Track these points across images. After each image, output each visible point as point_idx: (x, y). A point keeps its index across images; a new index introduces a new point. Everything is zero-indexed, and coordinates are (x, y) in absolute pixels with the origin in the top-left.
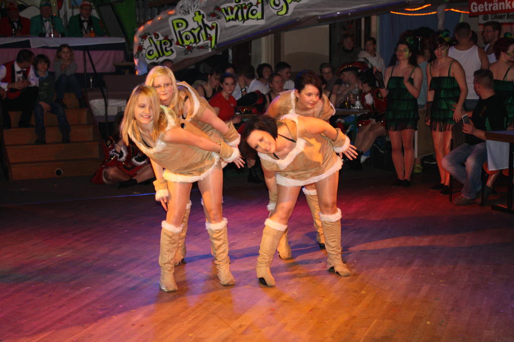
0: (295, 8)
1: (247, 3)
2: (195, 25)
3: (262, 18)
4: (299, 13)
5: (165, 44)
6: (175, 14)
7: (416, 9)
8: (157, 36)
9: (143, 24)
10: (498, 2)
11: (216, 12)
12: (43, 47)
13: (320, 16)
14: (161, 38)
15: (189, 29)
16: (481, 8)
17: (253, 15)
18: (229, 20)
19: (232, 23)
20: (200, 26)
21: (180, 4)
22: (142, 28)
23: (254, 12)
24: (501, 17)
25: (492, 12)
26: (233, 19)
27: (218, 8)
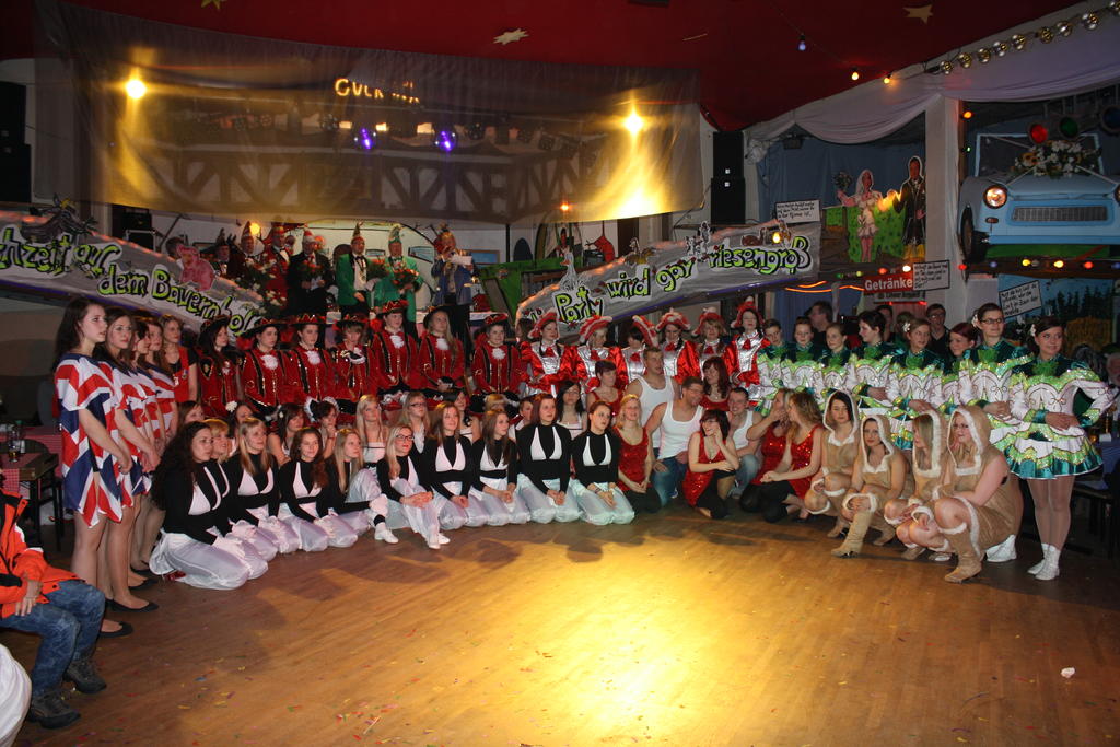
0: (684, 284)
1: (632, 279)
2: (579, 301)
3: (649, 294)
4: (688, 290)
6: (559, 290)
7: (810, 286)
9: (524, 299)
10: (893, 280)
11: (601, 287)
13: (711, 292)
15: (572, 305)
16: (875, 286)
17: (639, 291)
18: (614, 296)
19: (617, 299)
20: (584, 302)
21: (564, 279)
22: (524, 304)
23: (640, 288)
24: (898, 296)
25: (887, 291)
26: (618, 295)
27: (604, 285)
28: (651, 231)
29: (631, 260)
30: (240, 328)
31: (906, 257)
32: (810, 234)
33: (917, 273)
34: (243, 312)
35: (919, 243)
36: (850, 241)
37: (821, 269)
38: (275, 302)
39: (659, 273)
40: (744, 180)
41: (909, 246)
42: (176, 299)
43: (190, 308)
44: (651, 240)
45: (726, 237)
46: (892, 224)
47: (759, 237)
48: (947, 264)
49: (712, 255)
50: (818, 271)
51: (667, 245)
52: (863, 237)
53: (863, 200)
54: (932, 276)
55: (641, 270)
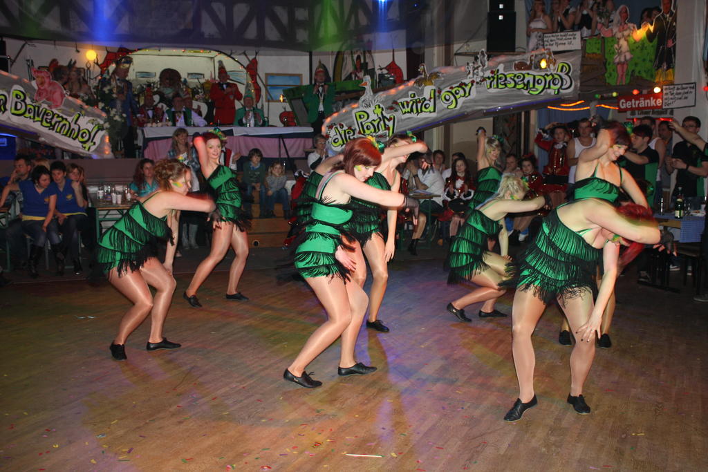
0: (464, 103)
1: (421, 98)
2: (375, 117)
4: (467, 107)
5: (348, 133)
6: (358, 107)
7: (570, 105)
8: (342, 126)
9: (330, 115)
10: (644, 100)
11: (394, 105)
12: (245, 135)
13: (486, 110)
14: (345, 128)
15: (370, 120)
16: (628, 104)
17: (426, 108)
18: (405, 113)
19: (408, 115)
20: (380, 118)
21: (362, 98)
23: (427, 106)
25: (639, 108)
26: (408, 112)
27: (395, 102)
28: (435, 58)
29: (419, 83)
30: (88, 140)
31: (656, 80)
32: (573, 59)
33: (666, 94)
34: (90, 127)
35: (668, 68)
36: (608, 67)
37: (581, 90)
38: (117, 118)
39: (443, 93)
40: (515, 13)
41: (660, 70)
42: (32, 115)
43: (44, 123)
44: (435, 65)
45: (501, 64)
46: (645, 51)
47: (528, 63)
48: (694, 86)
49: (489, 78)
50: (579, 92)
51: (450, 70)
52: (618, 64)
53: (620, 31)
54: (680, 96)
55: (428, 91)
